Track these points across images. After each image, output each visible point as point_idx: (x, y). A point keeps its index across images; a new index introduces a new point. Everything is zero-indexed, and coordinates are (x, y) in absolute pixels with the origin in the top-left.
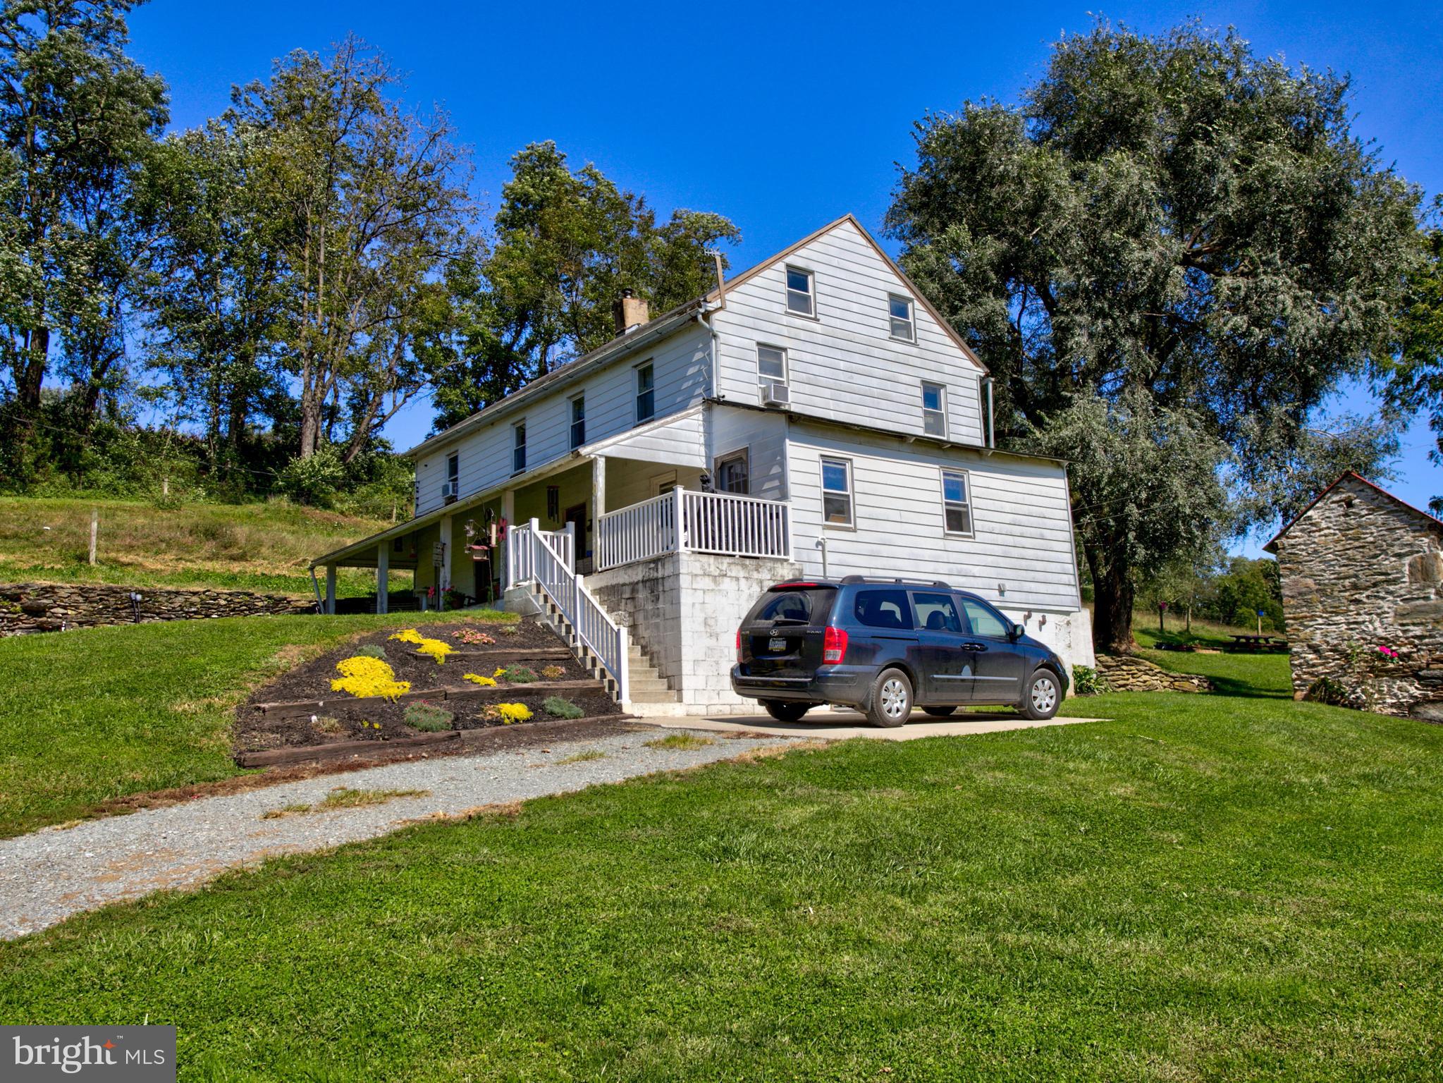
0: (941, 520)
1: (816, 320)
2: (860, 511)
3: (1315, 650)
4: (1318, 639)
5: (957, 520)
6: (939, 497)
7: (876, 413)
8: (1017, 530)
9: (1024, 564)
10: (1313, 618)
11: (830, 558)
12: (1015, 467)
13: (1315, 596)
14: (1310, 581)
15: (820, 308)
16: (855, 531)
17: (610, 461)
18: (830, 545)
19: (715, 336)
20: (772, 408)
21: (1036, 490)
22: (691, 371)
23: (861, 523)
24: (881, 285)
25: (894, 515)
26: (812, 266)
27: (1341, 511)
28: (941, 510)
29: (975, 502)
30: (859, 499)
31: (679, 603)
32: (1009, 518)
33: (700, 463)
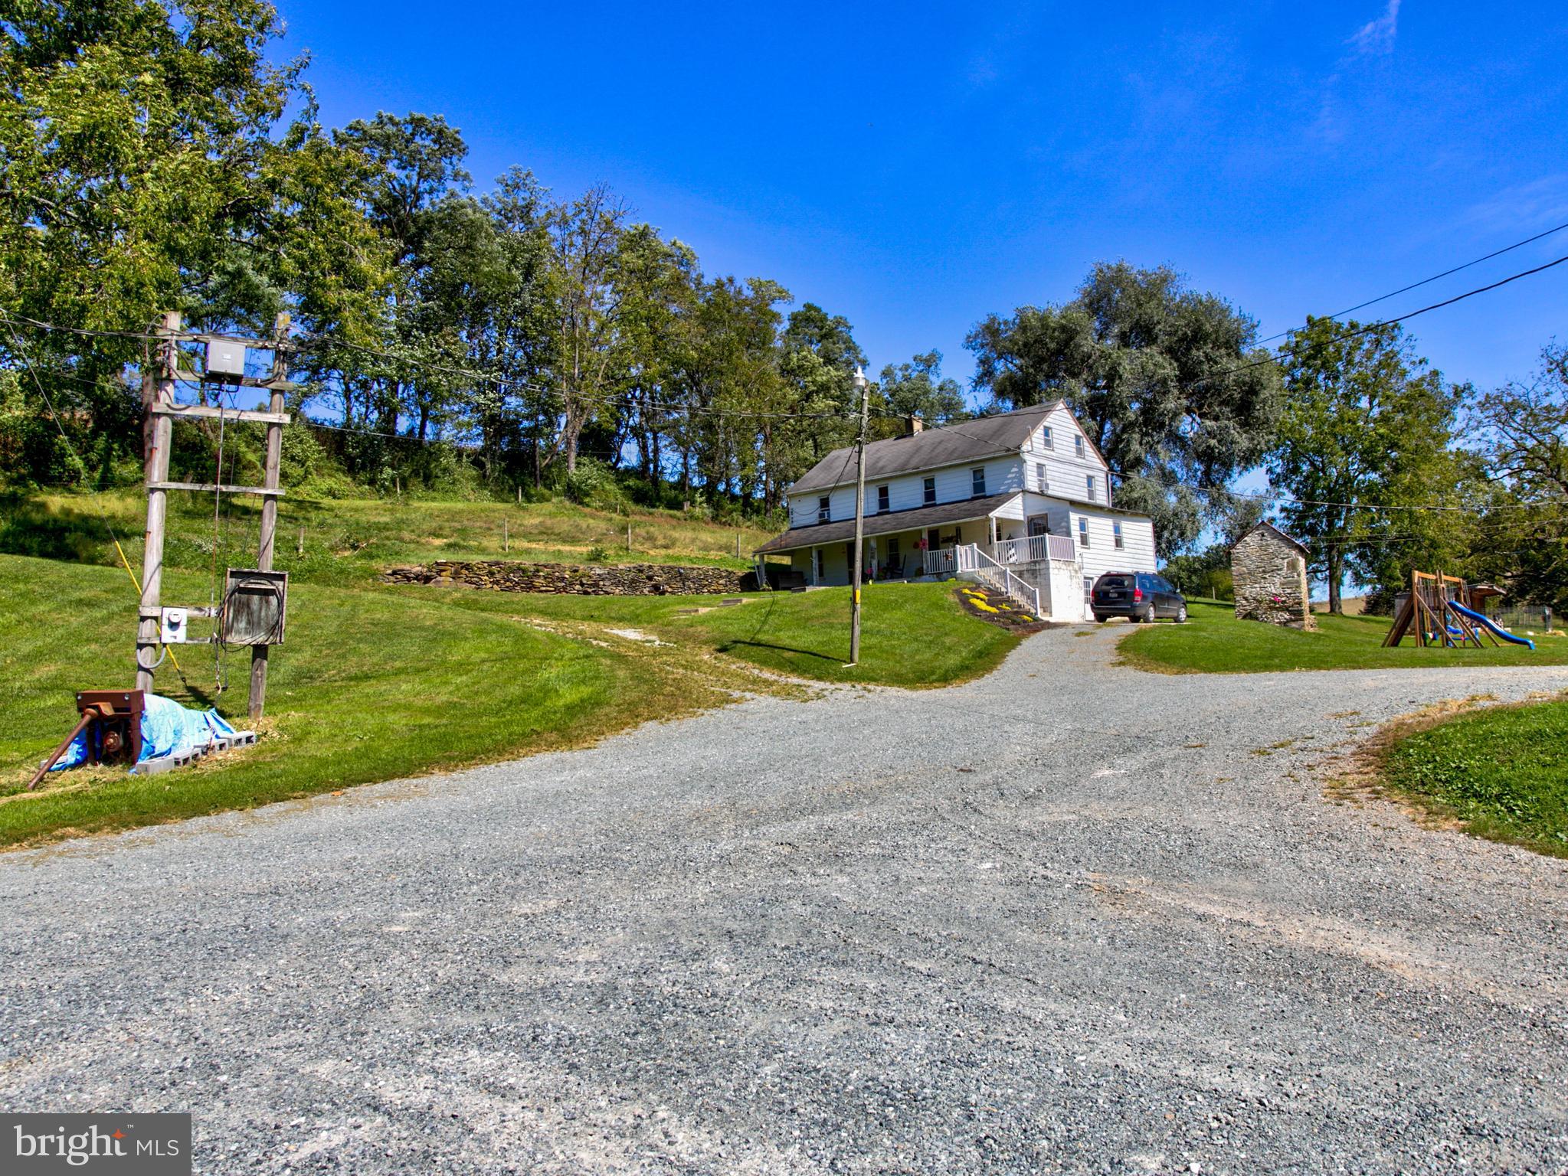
0: (1114, 544)
1: (1053, 450)
2: (1091, 540)
3: (1246, 599)
4: (1247, 594)
5: (1119, 543)
6: (1112, 533)
7: (1074, 492)
8: (1137, 547)
9: (1139, 561)
10: (1245, 585)
11: (1085, 560)
12: (1135, 519)
13: (1246, 576)
14: (1245, 569)
15: (1054, 444)
16: (1089, 548)
17: (997, 518)
18: (1085, 555)
19: (1025, 462)
20: (1042, 494)
21: (1142, 528)
22: (1010, 476)
23: (1091, 546)
24: (1073, 431)
25: (1100, 542)
26: (1052, 426)
27: (1259, 538)
28: (1113, 539)
29: (1124, 535)
30: (1091, 535)
31: (1050, 579)
32: (1134, 541)
33: (1021, 518)
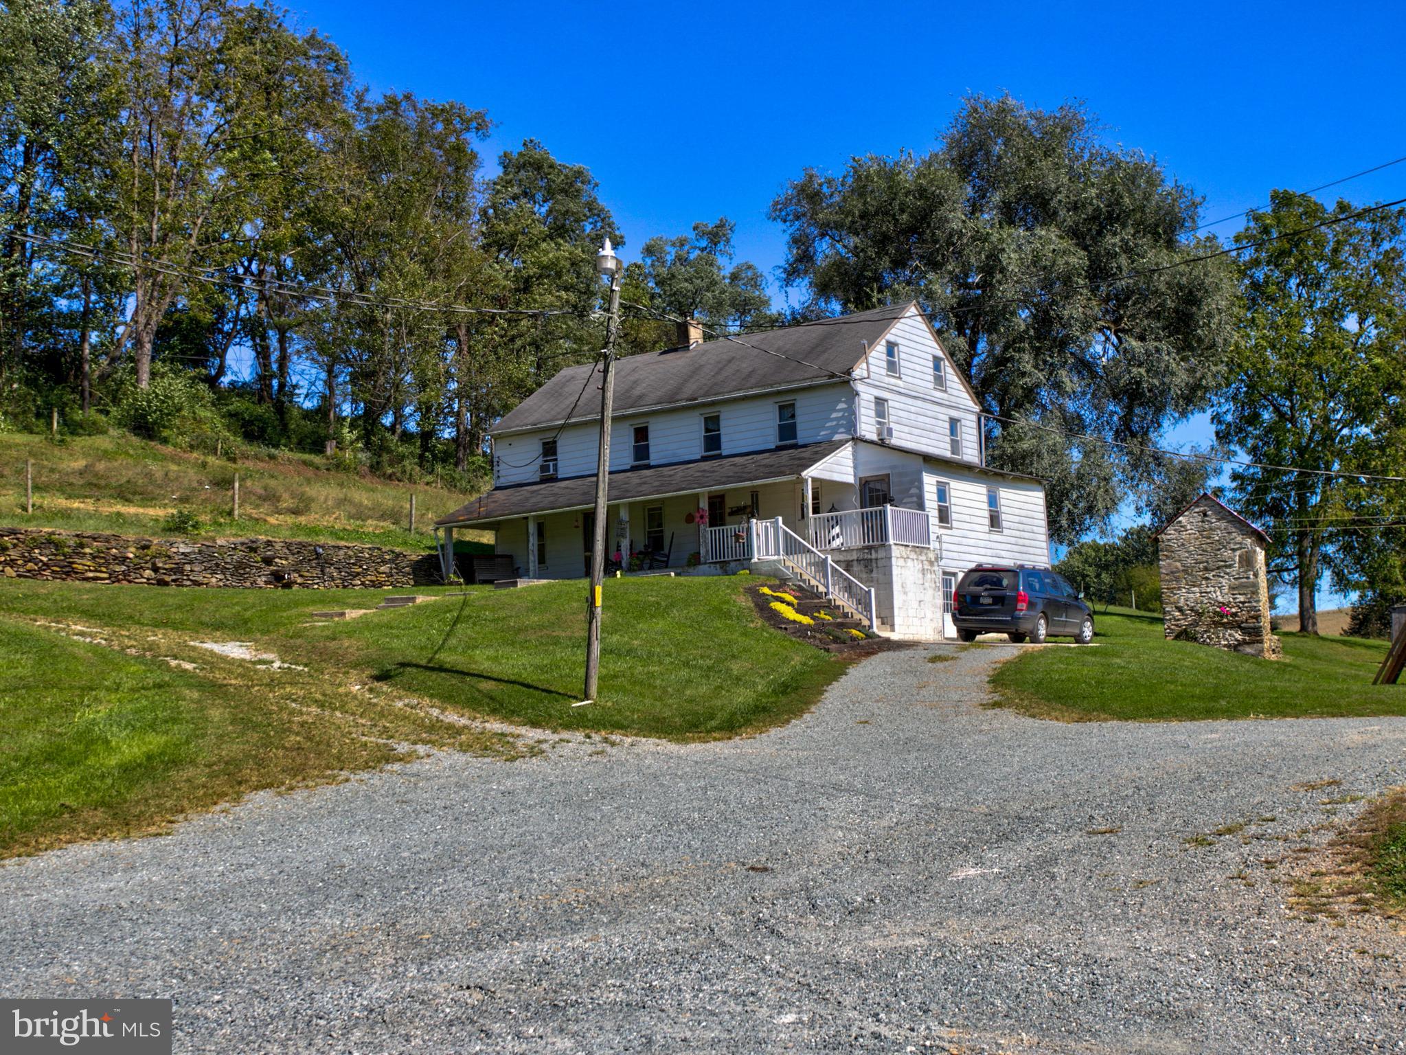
0: (987, 522)
1: (900, 378)
2: (954, 516)
3: (1180, 609)
4: (1182, 603)
5: (995, 521)
6: (986, 506)
7: (929, 442)
8: (1021, 527)
9: (1025, 549)
10: (1179, 589)
11: (945, 546)
12: (1020, 485)
13: (1181, 574)
14: (1178, 564)
15: (902, 370)
16: (951, 528)
18: (944, 538)
19: (857, 394)
20: (882, 444)
21: (1029, 499)
22: (834, 415)
23: (955, 524)
24: (929, 350)
25: (967, 518)
26: (899, 341)
27: (1200, 518)
28: (987, 514)
29: (1003, 509)
30: (954, 508)
31: (891, 575)
32: (1017, 519)
33: (851, 480)
